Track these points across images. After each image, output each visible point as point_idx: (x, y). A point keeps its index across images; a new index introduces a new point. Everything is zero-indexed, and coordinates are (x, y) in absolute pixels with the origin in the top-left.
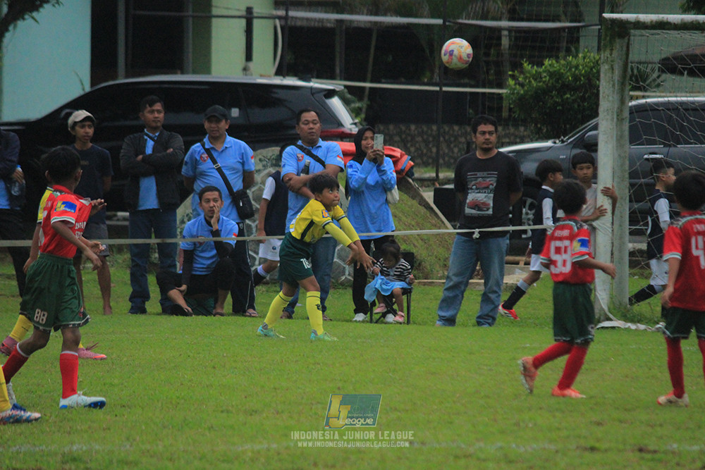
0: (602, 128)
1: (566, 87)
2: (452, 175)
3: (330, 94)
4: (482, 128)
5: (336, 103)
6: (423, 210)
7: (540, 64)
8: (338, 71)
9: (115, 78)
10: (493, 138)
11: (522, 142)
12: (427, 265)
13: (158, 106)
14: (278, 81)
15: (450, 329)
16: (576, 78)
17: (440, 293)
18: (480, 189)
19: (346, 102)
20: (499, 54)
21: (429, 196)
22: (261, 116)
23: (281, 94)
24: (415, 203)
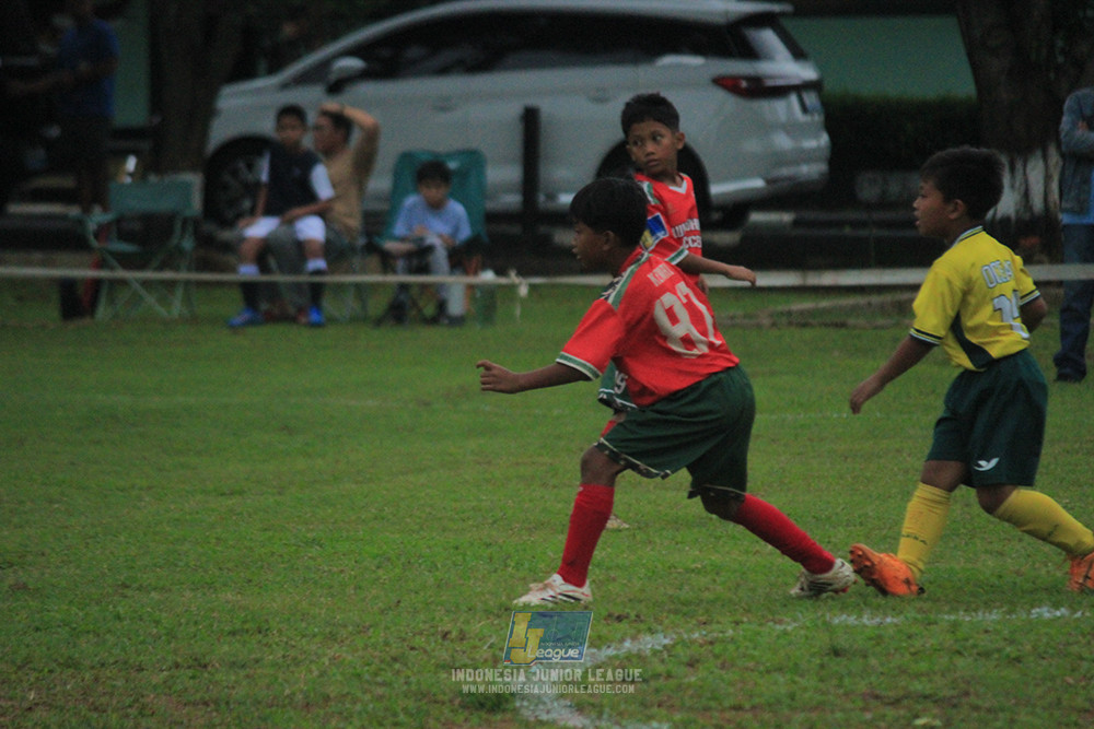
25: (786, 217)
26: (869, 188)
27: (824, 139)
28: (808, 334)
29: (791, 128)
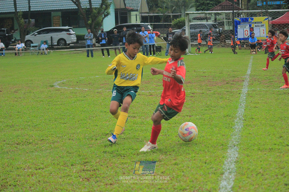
0: (186, 27)
1: (180, 22)
2: (166, 35)
3: (148, 25)
4: (170, 28)
5: (149, 26)
6: (162, 40)
7: (177, 19)
8: (149, 22)
9: (118, 24)
10: (171, 30)
11: (175, 30)
12: (163, 47)
13: (125, 28)
14: (141, 24)
15: (167, 56)
16: (182, 21)
17: (165, 52)
18: (170, 37)
19: (150, 26)
20: (171, 18)
21: (163, 38)
22: (139, 28)
23: (141, 25)
24: (161, 39)
25: (73, 45)
26: (80, 42)
27: (76, 38)
28: (76, 54)
29: (73, 37)
